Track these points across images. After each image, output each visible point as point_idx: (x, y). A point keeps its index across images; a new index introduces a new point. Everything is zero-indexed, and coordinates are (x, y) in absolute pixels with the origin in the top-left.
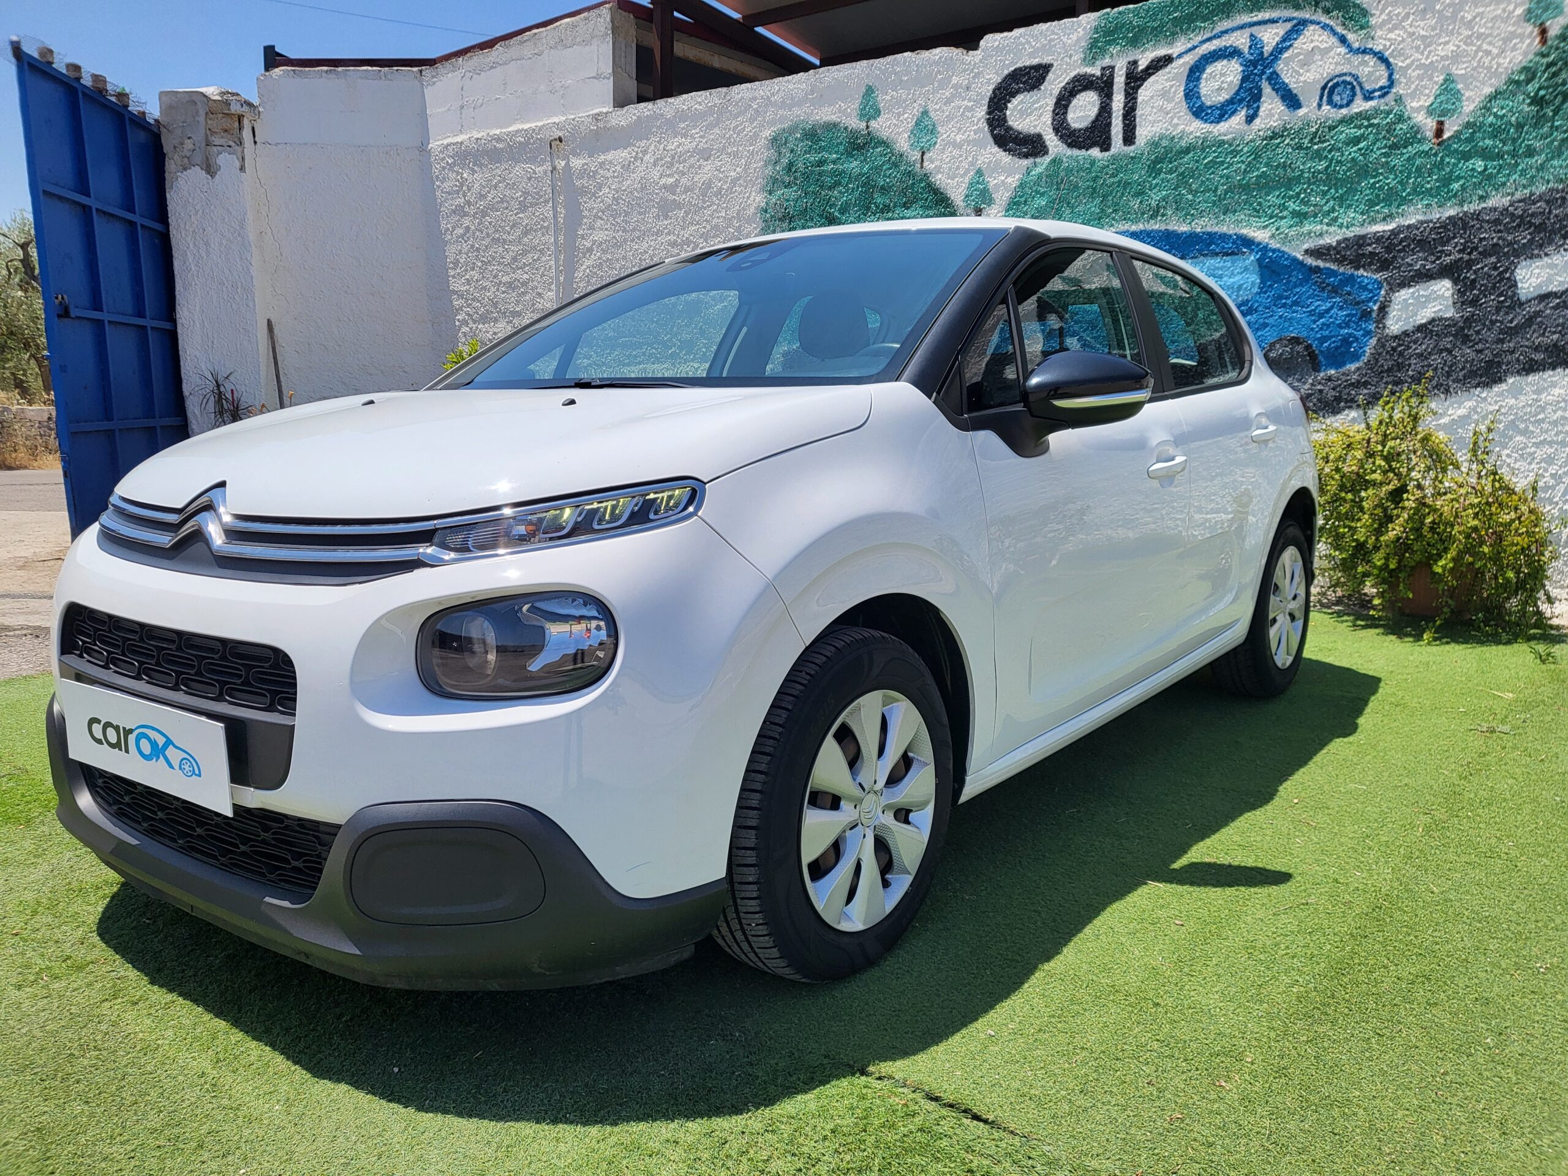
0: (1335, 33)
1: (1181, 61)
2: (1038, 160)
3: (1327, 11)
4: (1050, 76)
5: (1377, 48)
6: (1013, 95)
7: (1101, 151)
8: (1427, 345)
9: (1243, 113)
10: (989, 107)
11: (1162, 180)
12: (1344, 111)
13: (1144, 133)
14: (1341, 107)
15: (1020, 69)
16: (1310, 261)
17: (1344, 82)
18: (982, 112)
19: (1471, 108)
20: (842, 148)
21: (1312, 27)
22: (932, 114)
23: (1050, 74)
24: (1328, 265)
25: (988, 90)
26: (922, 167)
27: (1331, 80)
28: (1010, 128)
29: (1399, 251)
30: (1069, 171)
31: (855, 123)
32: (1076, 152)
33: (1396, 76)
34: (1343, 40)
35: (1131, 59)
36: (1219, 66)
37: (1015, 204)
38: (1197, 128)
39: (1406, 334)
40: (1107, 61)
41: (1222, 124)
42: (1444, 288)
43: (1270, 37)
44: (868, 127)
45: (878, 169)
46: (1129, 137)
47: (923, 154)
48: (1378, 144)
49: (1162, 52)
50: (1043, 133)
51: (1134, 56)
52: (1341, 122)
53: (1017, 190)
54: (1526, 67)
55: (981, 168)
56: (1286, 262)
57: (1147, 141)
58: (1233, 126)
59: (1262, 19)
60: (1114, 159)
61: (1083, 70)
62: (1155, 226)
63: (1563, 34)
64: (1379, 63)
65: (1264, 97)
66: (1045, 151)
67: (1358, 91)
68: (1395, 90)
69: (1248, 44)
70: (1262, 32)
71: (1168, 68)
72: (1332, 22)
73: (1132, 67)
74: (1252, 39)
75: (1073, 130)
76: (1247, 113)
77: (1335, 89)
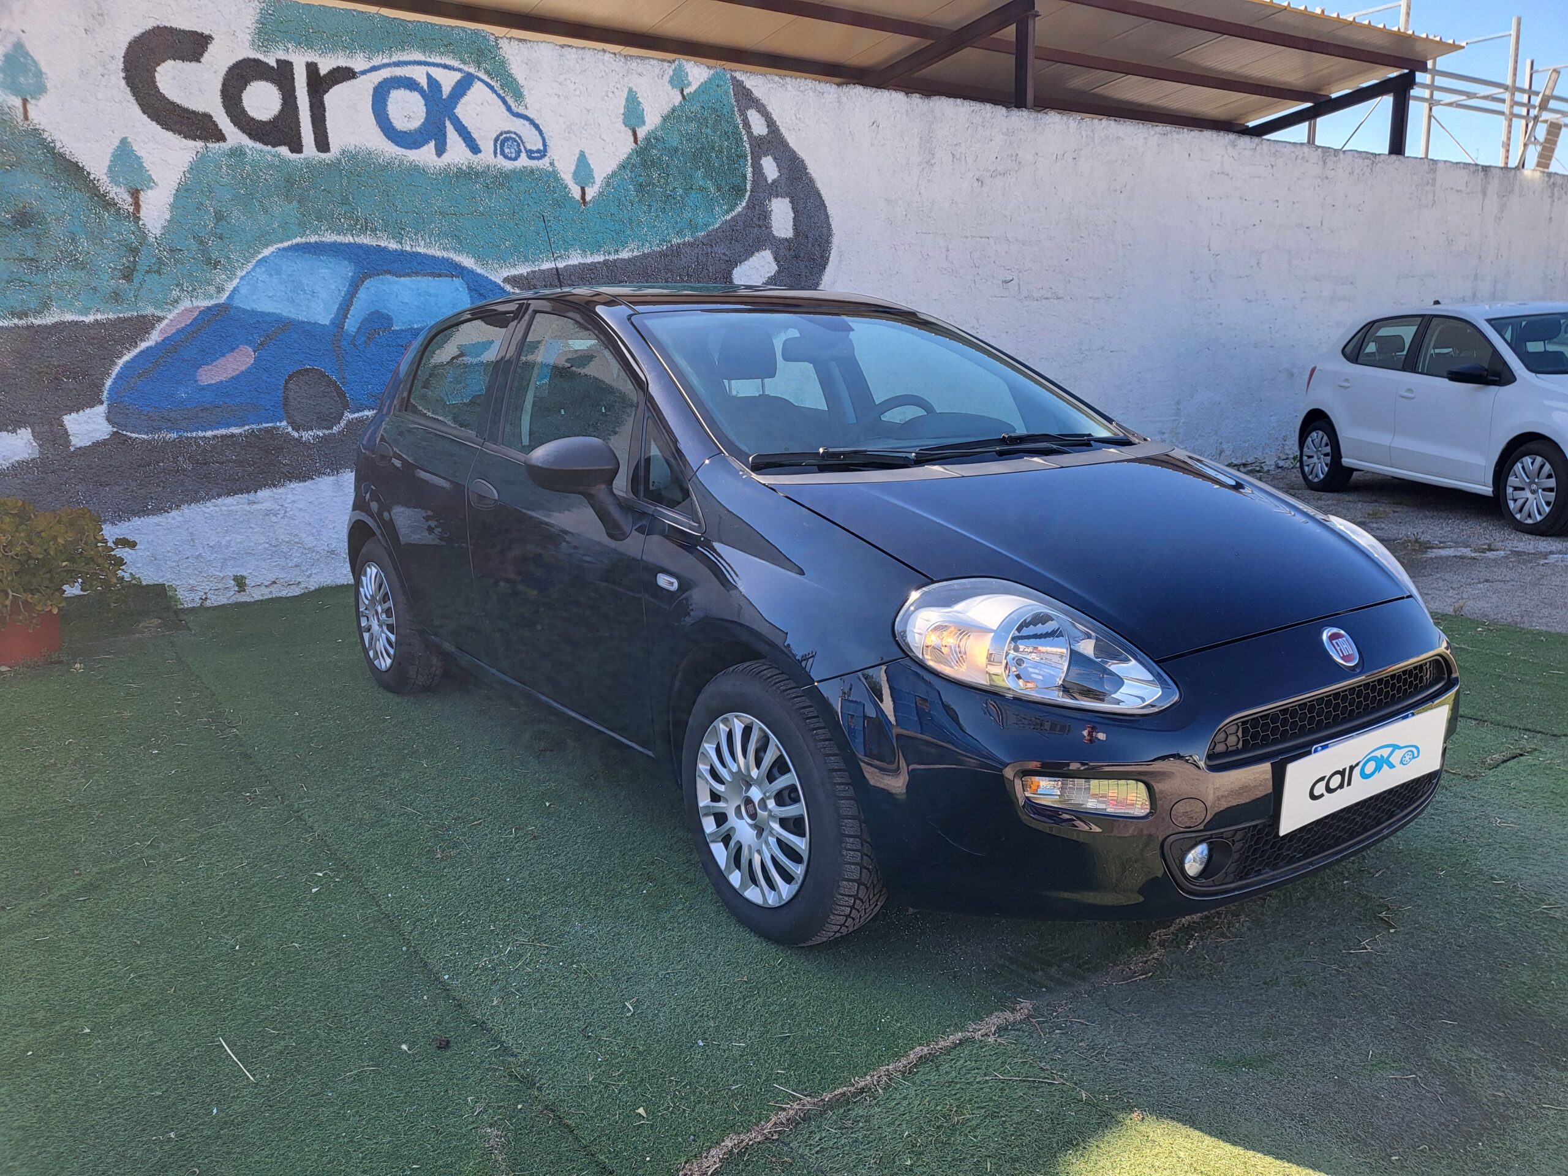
0: (499, 95)
2: (210, 145)
3: (487, 72)
5: (531, 116)
9: (432, 144)
13: (338, 140)
14: (510, 159)
17: (510, 137)
18: (115, 64)
19: (600, 181)
21: (479, 83)
22: (31, 52)
26: (26, 118)
27: (501, 134)
32: (259, 146)
34: (504, 102)
37: (186, 190)
38: (390, 149)
40: (282, 56)
46: (322, 144)
47: (25, 100)
49: (342, 61)
50: (213, 114)
51: (312, 57)
52: (514, 171)
53: (188, 176)
54: (628, 158)
55: (126, 138)
56: (490, 287)
57: (344, 151)
58: (425, 155)
59: (435, 61)
60: (308, 164)
61: (253, 55)
62: (366, 240)
63: (647, 139)
64: (534, 129)
65: (449, 135)
66: (221, 137)
67: (523, 150)
68: (548, 155)
69: (426, 81)
70: (436, 73)
71: (354, 81)
72: (493, 84)
73: (312, 68)
74: (429, 76)
75: (253, 119)
76: (436, 145)
77: (505, 142)
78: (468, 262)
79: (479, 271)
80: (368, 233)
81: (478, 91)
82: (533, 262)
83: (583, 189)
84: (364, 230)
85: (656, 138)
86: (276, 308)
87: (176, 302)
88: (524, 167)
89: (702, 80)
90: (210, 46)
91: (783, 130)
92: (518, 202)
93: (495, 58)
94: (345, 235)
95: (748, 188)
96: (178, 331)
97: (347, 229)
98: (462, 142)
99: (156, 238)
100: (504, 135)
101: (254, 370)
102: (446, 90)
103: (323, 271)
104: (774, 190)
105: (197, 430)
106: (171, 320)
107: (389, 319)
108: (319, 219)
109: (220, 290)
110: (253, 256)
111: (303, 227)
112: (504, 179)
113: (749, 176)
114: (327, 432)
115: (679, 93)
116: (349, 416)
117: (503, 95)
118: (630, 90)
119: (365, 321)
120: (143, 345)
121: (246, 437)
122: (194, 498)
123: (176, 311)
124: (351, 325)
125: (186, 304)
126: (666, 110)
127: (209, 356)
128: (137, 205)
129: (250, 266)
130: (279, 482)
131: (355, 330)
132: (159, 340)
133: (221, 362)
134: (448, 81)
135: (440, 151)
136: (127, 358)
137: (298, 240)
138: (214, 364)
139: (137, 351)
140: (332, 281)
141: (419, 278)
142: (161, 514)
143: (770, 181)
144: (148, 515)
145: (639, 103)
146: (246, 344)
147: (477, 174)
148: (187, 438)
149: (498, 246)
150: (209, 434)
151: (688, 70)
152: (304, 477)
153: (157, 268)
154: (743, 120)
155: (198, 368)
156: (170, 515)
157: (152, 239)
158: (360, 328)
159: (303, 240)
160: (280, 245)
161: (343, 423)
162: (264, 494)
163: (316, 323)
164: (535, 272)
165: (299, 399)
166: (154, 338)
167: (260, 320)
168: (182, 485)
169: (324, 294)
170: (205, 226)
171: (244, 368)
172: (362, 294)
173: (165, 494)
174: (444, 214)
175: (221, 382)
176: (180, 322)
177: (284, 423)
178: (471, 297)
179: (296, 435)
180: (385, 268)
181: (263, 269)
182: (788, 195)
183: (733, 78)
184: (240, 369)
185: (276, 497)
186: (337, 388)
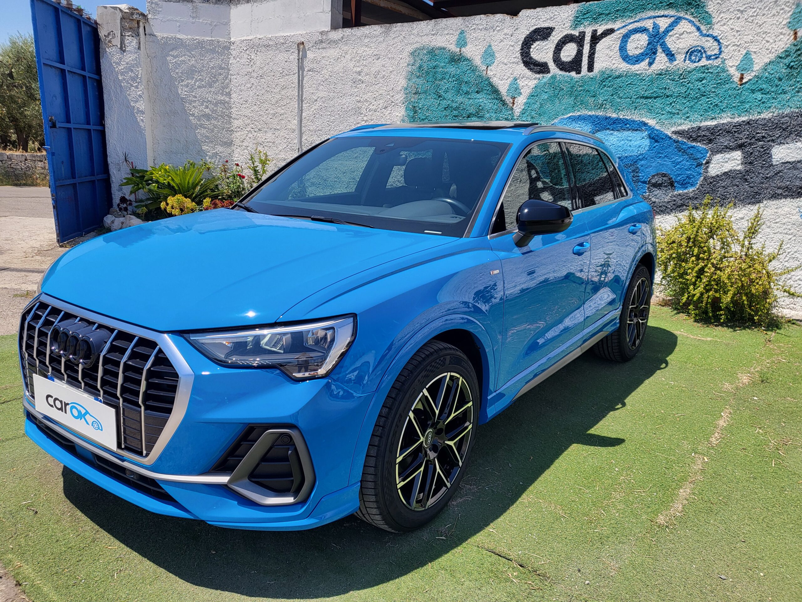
0: (695, 25)
1: (619, 32)
2: (545, 75)
3: (692, 14)
5: (715, 35)
6: (534, 41)
7: (577, 73)
8: (727, 182)
9: (647, 60)
10: (522, 46)
11: (605, 91)
13: (598, 66)
14: (695, 62)
15: (539, 29)
16: (674, 137)
17: (697, 50)
18: (518, 48)
19: (758, 68)
20: (447, 60)
21: (684, 21)
22: (493, 47)
23: (553, 32)
24: (683, 140)
25: (522, 37)
26: (486, 74)
27: (691, 48)
28: (531, 58)
29: (718, 135)
30: (560, 82)
31: (454, 48)
32: (564, 73)
33: (723, 49)
34: (698, 29)
35: (594, 29)
36: (637, 36)
37: (532, 96)
38: (624, 66)
39: (718, 176)
40: (581, 29)
41: (636, 65)
42: (738, 155)
43: (663, 23)
44: (460, 51)
45: (464, 73)
46: (591, 68)
47: (488, 67)
48: (712, 82)
49: (609, 26)
50: (548, 62)
51: (596, 27)
52: (694, 69)
53: (534, 90)
54: (786, 50)
55: (516, 77)
56: (663, 136)
57: (599, 71)
58: (642, 67)
59: (660, 14)
60: (582, 78)
61: (569, 32)
62: (600, 113)
64: (715, 42)
65: (658, 54)
66: (549, 72)
67: (704, 55)
68: (722, 56)
69: (652, 26)
70: (660, 21)
71: (612, 35)
72: (694, 20)
73: (594, 33)
74: (655, 24)
75: (563, 61)
76: (649, 61)
77: (692, 53)
78: (651, 122)
79: (657, 127)
83: (742, 75)
84: (601, 108)
88: (703, 66)
94: (592, 111)
98: (665, 56)
99: (517, 116)
100: (694, 49)
102: (662, 30)
108: (581, 104)
110: (550, 122)
111: (574, 108)
112: (687, 75)
117: (699, 25)
128: (513, 103)
137: (571, 114)
141: (624, 132)
147: (670, 74)
159: (574, 114)
160: (562, 117)
164: (694, 128)
174: (646, 98)
178: (651, 142)
180: (608, 127)
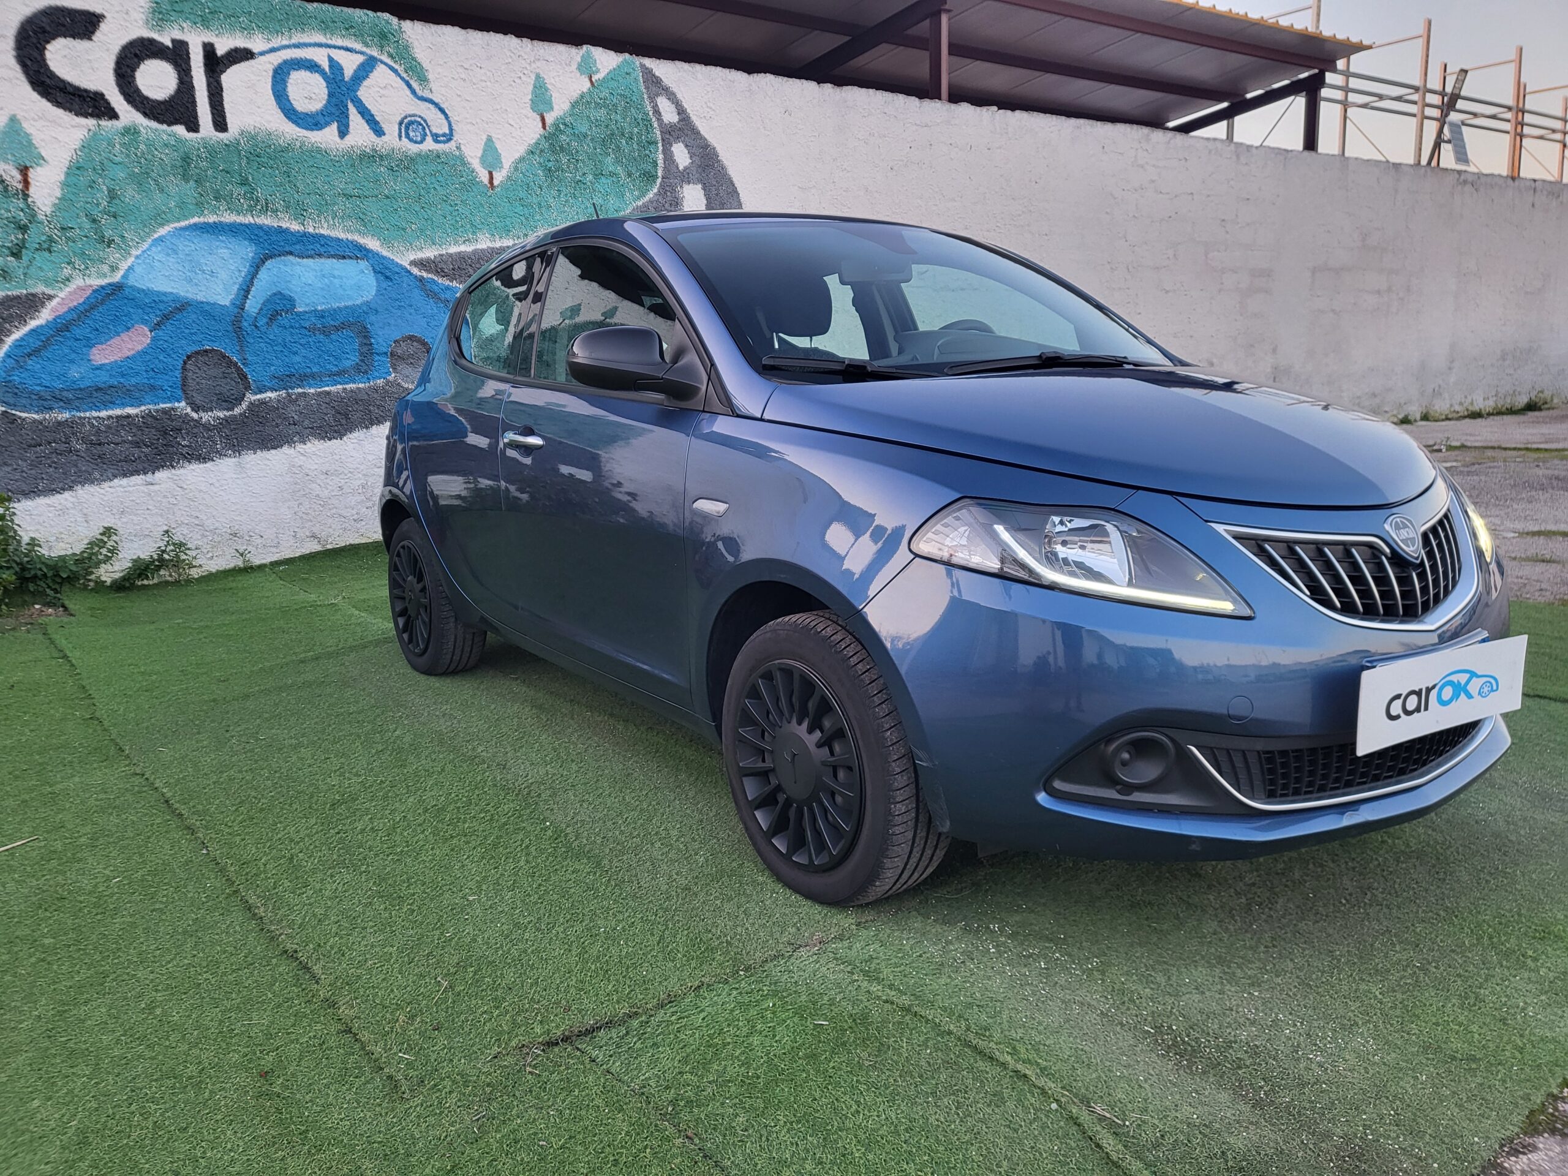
0: (402, 79)
1: (262, 58)
2: (103, 123)
3: (391, 56)
4: (103, 26)
5: (436, 101)
6: (54, 36)
7: (189, 130)
9: (334, 126)
10: (17, 42)
12: (421, 146)
14: (416, 142)
15: (57, 9)
16: (415, 271)
17: (415, 121)
19: (508, 166)
21: (382, 66)
24: (430, 276)
27: (406, 117)
28: (52, 76)
30: (150, 144)
32: (154, 124)
33: (454, 127)
34: (409, 86)
35: (206, 40)
36: (304, 75)
37: (78, 168)
38: (291, 131)
40: (178, 35)
41: (317, 132)
46: (220, 124)
49: (239, 42)
50: (105, 92)
51: (209, 37)
52: (419, 155)
53: (79, 153)
54: (537, 144)
55: (14, 116)
56: (396, 269)
57: (243, 131)
58: (327, 136)
59: (337, 44)
60: (205, 143)
61: (147, 34)
62: (266, 221)
63: (556, 126)
64: (439, 113)
65: (351, 117)
66: (113, 115)
67: (428, 133)
68: (455, 139)
69: (327, 63)
70: (339, 56)
71: (251, 62)
72: (396, 67)
73: (209, 50)
74: (331, 59)
75: (147, 98)
76: (338, 128)
77: (409, 125)
78: (373, 244)
79: (385, 253)
80: (269, 213)
81: (381, 75)
82: (440, 246)
83: (491, 173)
84: (265, 209)
85: (565, 124)
86: (173, 288)
87: (68, 280)
88: (430, 151)
89: (611, 68)
90: (102, 25)
91: (694, 118)
92: (424, 186)
93: (398, 42)
94: (244, 215)
95: (660, 174)
96: (71, 310)
97: (246, 210)
98: (366, 124)
99: (46, 216)
100: (409, 119)
101: (151, 350)
102: (348, 73)
103: (222, 251)
104: (686, 177)
105: (91, 409)
106: (62, 299)
107: (291, 300)
108: (216, 198)
109: (114, 268)
110: (148, 235)
111: (200, 207)
112: (409, 162)
113: (660, 162)
114: (228, 414)
115: (587, 80)
116: (251, 397)
117: (407, 78)
118: (538, 76)
119: (268, 301)
120: (33, 324)
121: (143, 417)
122: (86, 479)
123: (68, 289)
124: (252, 305)
125: (78, 282)
126: (575, 95)
127: (101, 335)
128: (26, 183)
129: (145, 246)
130: (178, 463)
131: (256, 311)
132: (50, 318)
133: (116, 341)
134: (350, 64)
135: (343, 133)
136: (16, 335)
137: (196, 220)
138: (109, 343)
139: (25, 330)
140: (231, 261)
141: (323, 260)
142: (53, 495)
143: (681, 168)
144: (39, 496)
145: (547, 90)
146: (142, 323)
147: (381, 157)
148: (80, 418)
149: (404, 229)
150: (104, 414)
151: (597, 57)
152: (203, 459)
153: (48, 246)
154: (653, 107)
155: (91, 347)
156: (63, 496)
157: (41, 217)
158: (261, 309)
159: (202, 220)
160: (177, 225)
161: (244, 405)
162: (162, 475)
163: (215, 304)
164: (442, 255)
165: (197, 380)
166: (44, 317)
167: (156, 299)
168: (76, 466)
169: (223, 275)
170: (98, 205)
171: (140, 348)
172: (263, 274)
173: (57, 475)
174: (349, 196)
175: (116, 361)
176: (72, 301)
177: (183, 404)
178: (377, 279)
179: (195, 415)
180: (287, 249)
181: (159, 248)
182: (700, 181)
183: (642, 66)
184: (136, 349)
185: (175, 478)
186: (238, 369)
